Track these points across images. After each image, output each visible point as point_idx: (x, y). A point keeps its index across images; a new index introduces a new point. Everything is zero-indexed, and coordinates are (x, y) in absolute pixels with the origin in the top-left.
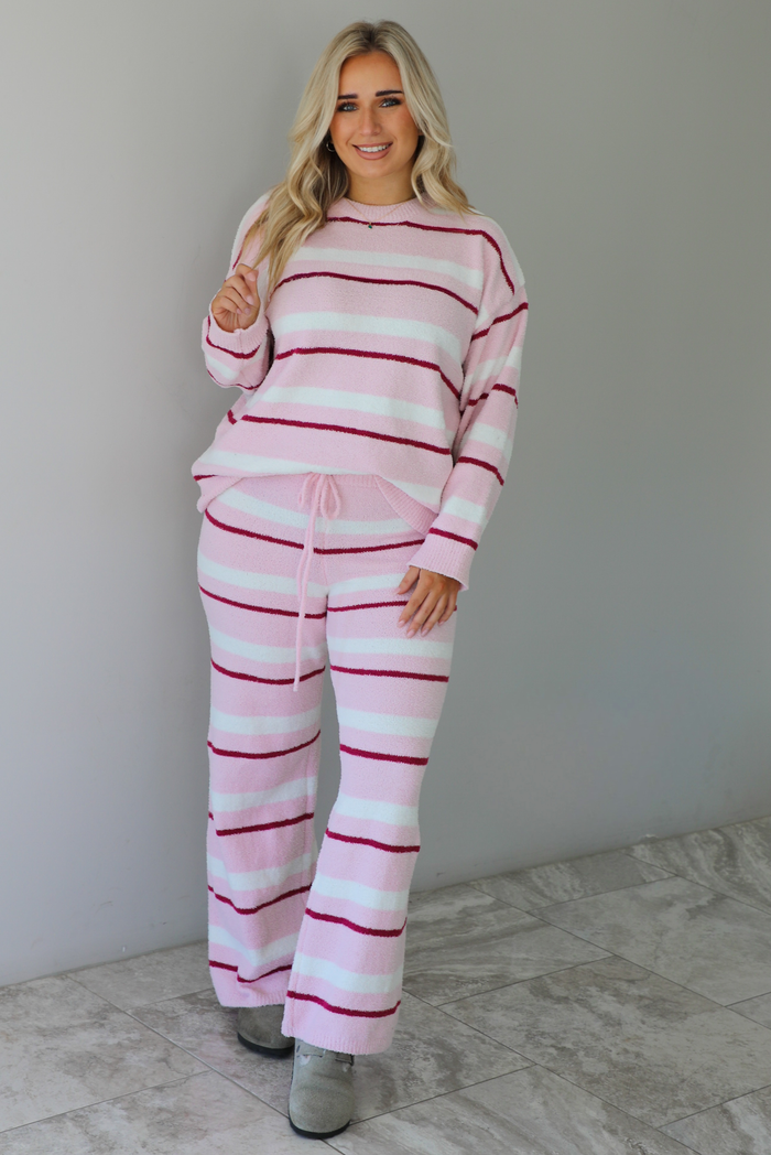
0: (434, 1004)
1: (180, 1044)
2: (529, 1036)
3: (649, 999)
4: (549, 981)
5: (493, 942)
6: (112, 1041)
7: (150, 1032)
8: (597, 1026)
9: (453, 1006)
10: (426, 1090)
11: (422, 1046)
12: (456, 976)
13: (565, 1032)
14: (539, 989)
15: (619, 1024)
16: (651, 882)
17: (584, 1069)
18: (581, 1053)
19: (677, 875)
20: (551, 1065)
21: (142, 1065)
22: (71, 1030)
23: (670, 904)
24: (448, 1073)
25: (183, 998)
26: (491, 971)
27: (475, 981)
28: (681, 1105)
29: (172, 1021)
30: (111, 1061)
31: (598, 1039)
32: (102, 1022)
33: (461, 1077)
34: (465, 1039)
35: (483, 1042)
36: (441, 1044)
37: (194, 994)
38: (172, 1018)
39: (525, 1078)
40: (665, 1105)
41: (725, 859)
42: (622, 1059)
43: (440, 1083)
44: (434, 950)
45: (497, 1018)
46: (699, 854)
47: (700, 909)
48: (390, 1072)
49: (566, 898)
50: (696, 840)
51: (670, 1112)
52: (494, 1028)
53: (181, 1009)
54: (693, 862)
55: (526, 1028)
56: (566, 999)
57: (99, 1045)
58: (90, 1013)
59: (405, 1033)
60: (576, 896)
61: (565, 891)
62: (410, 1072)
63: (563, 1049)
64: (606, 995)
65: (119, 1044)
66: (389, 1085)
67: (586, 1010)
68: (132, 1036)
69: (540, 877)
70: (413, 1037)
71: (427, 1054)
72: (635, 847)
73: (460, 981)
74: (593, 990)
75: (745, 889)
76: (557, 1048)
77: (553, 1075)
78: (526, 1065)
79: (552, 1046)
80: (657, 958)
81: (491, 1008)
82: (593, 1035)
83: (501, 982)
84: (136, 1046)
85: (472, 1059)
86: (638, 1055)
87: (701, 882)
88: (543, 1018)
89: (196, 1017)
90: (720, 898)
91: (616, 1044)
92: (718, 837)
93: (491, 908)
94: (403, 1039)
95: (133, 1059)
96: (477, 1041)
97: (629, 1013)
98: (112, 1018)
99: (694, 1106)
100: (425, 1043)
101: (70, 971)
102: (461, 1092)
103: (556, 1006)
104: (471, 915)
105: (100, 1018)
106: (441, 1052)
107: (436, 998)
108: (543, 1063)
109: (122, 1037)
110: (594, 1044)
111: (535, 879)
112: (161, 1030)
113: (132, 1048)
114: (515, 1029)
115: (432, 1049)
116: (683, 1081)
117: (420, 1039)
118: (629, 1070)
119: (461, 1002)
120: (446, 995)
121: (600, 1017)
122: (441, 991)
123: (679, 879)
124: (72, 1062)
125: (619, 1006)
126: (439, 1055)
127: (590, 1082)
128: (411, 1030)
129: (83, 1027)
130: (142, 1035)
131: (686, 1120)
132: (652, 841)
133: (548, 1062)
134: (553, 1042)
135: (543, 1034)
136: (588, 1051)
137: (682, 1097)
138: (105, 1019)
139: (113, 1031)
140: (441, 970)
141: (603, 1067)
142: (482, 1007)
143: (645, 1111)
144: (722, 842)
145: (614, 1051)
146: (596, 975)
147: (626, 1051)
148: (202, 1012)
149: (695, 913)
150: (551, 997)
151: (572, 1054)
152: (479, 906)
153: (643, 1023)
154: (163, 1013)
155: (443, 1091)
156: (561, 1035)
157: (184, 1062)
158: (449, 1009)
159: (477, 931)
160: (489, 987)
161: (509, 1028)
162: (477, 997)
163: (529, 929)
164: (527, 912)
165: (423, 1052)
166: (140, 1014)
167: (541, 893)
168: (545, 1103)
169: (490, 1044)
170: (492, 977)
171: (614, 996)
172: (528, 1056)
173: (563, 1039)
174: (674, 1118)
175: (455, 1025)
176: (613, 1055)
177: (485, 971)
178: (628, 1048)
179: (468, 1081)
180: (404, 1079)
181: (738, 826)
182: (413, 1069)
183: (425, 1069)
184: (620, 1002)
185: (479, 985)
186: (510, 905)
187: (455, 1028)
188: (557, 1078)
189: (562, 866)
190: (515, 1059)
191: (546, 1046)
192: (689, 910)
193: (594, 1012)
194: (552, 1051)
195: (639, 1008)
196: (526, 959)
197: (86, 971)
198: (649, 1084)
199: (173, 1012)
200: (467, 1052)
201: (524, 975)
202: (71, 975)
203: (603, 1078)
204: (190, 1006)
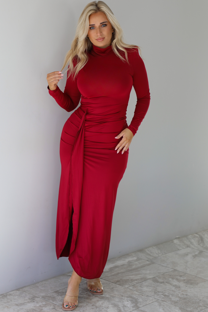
0: (126, 287)
1: (57, 304)
2: (155, 293)
3: (186, 280)
4: (157, 278)
5: (139, 269)
6: (38, 305)
7: (48, 302)
8: (173, 288)
9: (132, 287)
10: (130, 309)
12: (131, 279)
13: (165, 291)
14: (155, 280)
15: (180, 287)
16: (180, 249)
17: (172, 300)
19: (188, 247)
20: (163, 299)
21: (48, 310)
23: (187, 255)
24: (135, 304)
25: (55, 292)
26: (140, 277)
27: (136, 280)
28: (201, 306)
30: (39, 310)
31: (175, 292)
33: (138, 305)
34: (137, 295)
35: (143, 295)
36: (131, 297)
37: (58, 291)
38: (53, 298)
39: (156, 304)
40: (196, 307)
41: (200, 241)
42: (182, 296)
43: (133, 307)
44: (123, 273)
45: (145, 289)
46: (193, 241)
47: (196, 255)
48: (118, 305)
49: (157, 256)
50: (191, 237)
51: (198, 308)
52: (145, 292)
53: (55, 295)
54: (191, 243)
55: (154, 291)
56: (163, 282)
57: (34, 306)
58: (29, 299)
59: (120, 295)
60: (160, 255)
61: (157, 254)
62: (124, 305)
63: (165, 295)
64: (174, 280)
65: (40, 306)
66: (119, 309)
67: (169, 285)
68: (43, 303)
69: (148, 251)
70: (123, 296)
71: (128, 300)
72: (174, 240)
73: (132, 280)
74: (170, 279)
77: (164, 302)
78: (156, 300)
79: (162, 295)
80: (186, 269)
81: (142, 286)
82: (173, 291)
83: (144, 279)
84: (45, 306)
85: (140, 300)
86: (186, 295)
87: (195, 248)
88: (158, 288)
89: (60, 297)
90: (201, 252)
91: (180, 293)
92: (197, 235)
93: (137, 260)
94: (120, 297)
95: (45, 309)
96: (141, 295)
97: (182, 284)
98: (36, 299)
99: (205, 306)
100: (126, 297)
102: (140, 309)
103: (161, 284)
104: (131, 263)
105: (33, 299)
106: (131, 299)
107: (126, 285)
108: (160, 299)
110: (173, 293)
111: (147, 251)
112: (51, 301)
114: (151, 291)
116: (200, 300)
117: (125, 296)
118: (185, 299)
119: (134, 286)
120: (129, 284)
121: (174, 286)
122: (127, 284)
123: (188, 248)
125: (178, 283)
126: (131, 300)
127: (175, 303)
128: (121, 294)
130: (46, 303)
131: (203, 310)
132: (179, 238)
133: (162, 299)
134: (162, 294)
135: (159, 292)
136: (172, 295)
137: (201, 304)
139: (37, 302)
140: (126, 278)
142: (140, 286)
143: (191, 309)
144: (199, 237)
146: (170, 275)
147: (183, 294)
149: (195, 256)
150: (159, 282)
151: (168, 296)
152: (133, 260)
153: (186, 286)
154: (50, 297)
155: (134, 309)
156: (164, 292)
158: (131, 288)
159: (134, 267)
160: (141, 281)
161: (149, 291)
162: (138, 284)
163: (149, 265)
164: (147, 261)
165: (126, 300)
167: (150, 255)
168: (163, 309)
169: (145, 296)
170: (141, 278)
171: (177, 280)
172: (156, 298)
174: (200, 310)
175: (134, 292)
176: (180, 295)
177: (138, 277)
178: (183, 293)
179: (141, 306)
180: (123, 307)
181: (202, 232)
182: (125, 304)
183: (128, 304)
184: (178, 282)
185: (138, 281)
186: (142, 259)
187: (134, 293)
188: (165, 303)
189: (154, 247)
190: (153, 299)
191: (160, 295)
192: (193, 256)
193: (172, 285)
194: (162, 296)
195: (184, 283)
196: (150, 273)
197: (25, 288)
198: (191, 302)
199: (53, 296)
200: (139, 298)
201: (150, 277)
202: (20, 289)
203: (178, 302)
204: (57, 294)
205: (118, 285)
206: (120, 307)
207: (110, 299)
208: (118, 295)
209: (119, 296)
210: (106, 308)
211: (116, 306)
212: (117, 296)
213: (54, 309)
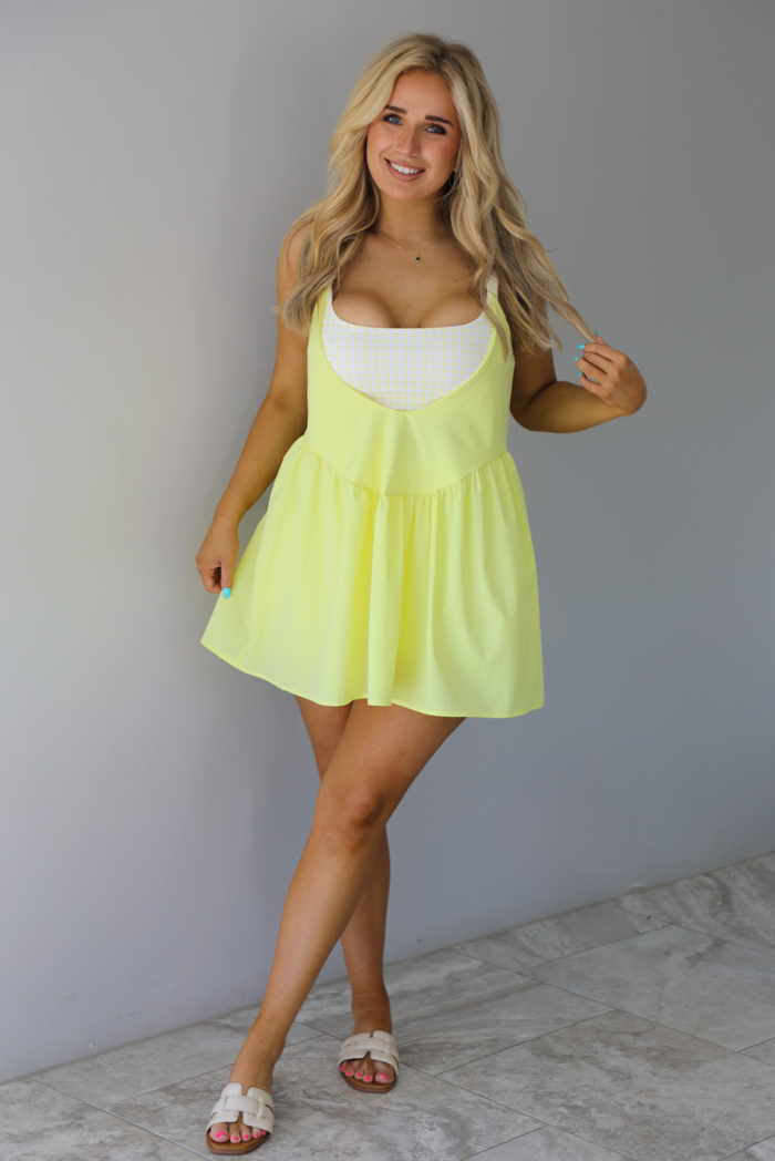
0: (433, 1073)
1: (167, 1136)
2: (537, 1098)
3: (657, 1050)
4: (551, 1041)
5: (486, 1006)
6: (93, 1141)
7: (133, 1128)
8: (606, 1082)
9: (453, 1074)
11: (426, 1116)
12: (451, 1043)
13: (574, 1090)
14: (540, 1049)
15: (630, 1078)
16: (644, 933)
17: (599, 1126)
18: (594, 1110)
19: (671, 924)
20: (564, 1124)
22: (46, 1134)
23: (668, 954)
24: (457, 1141)
25: (164, 1089)
26: (487, 1035)
27: (473, 1047)
28: (705, 1154)
29: (156, 1115)
31: (610, 1094)
32: (79, 1122)
33: (471, 1143)
34: (469, 1106)
35: (490, 1107)
36: (445, 1112)
37: (174, 1085)
38: (155, 1112)
39: (538, 1140)
40: (687, 1154)
41: (719, 903)
42: (637, 1112)
44: (425, 1018)
45: (501, 1081)
46: (691, 900)
47: (699, 956)
49: (557, 956)
50: (687, 886)
52: (499, 1092)
53: (163, 1101)
54: (686, 909)
55: (532, 1089)
56: (570, 1057)
57: (80, 1146)
58: (64, 1114)
59: (406, 1105)
60: (567, 952)
61: (556, 948)
62: (417, 1144)
63: (574, 1107)
64: (612, 1050)
65: (102, 1144)
66: (397, 1157)
67: (592, 1067)
68: (114, 1133)
69: (527, 936)
70: (415, 1108)
71: (433, 1123)
72: (624, 898)
73: (457, 1048)
74: (598, 1046)
75: (744, 932)
76: (568, 1107)
77: (566, 1134)
78: (538, 1126)
79: (563, 1105)
80: (660, 1008)
81: (493, 1072)
82: (603, 1091)
83: (497, 1046)
84: (120, 1143)
85: (480, 1125)
86: (653, 1107)
87: (698, 929)
88: (549, 1078)
89: (180, 1108)
90: (719, 944)
91: (628, 1098)
92: (709, 881)
93: (479, 972)
94: (404, 1111)
95: (119, 1156)
96: (483, 1107)
97: (639, 1067)
98: (89, 1117)
99: (719, 1153)
100: (428, 1113)
101: (35, 1073)
103: (561, 1065)
104: (459, 981)
105: (76, 1117)
106: (446, 1121)
107: (433, 1067)
108: (555, 1123)
109: (103, 1135)
110: (605, 1100)
111: (521, 938)
112: (144, 1124)
113: (116, 1145)
114: (521, 1092)
115: (436, 1119)
116: (703, 1129)
117: (422, 1110)
118: (645, 1122)
119: (460, 1069)
120: (443, 1063)
121: (609, 1072)
122: (438, 1060)
123: (674, 928)
125: (626, 1059)
126: (445, 1124)
127: (607, 1138)
128: (411, 1101)
129: (59, 1129)
130: (124, 1131)
132: (641, 891)
133: (560, 1121)
134: (563, 1101)
135: (551, 1094)
136: (601, 1108)
137: (703, 1145)
138: (81, 1119)
139: (92, 1130)
140: (435, 1038)
141: (618, 1122)
142: (483, 1072)
144: (715, 886)
145: (628, 1105)
146: (599, 1031)
147: (640, 1105)
148: (186, 1103)
149: (695, 960)
150: (554, 1056)
151: (584, 1111)
152: (466, 971)
153: (655, 1074)
154: (144, 1107)
156: (571, 1094)
157: (175, 1155)
158: (449, 1077)
159: (466, 996)
160: (487, 1051)
161: (514, 1091)
162: (477, 1063)
163: (522, 989)
164: (518, 973)
165: (428, 1122)
166: (118, 1110)
167: (530, 952)
169: (497, 1108)
170: (490, 1041)
171: (621, 1050)
172: (538, 1117)
173: (573, 1097)
175: (458, 1093)
176: (627, 1109)
177: (481, 1035)
178: (641, 1100)
179: (478, 1147)
180: (411, 1151)
181: (729, 868)
182: (420, 1140)
183: (432, 1139)
184: (627, 1056)
185: (478, 1050)
186: (499, 967)
187: (458, 1096)
188: (572, 1136)
189: (548, 923)
190: (525, 1121)
191: (556, 1106)
192: (689, 959)
193: (601, 1068)
194: (563, 1110)
195: (648, 1060)
196: (524, 1020)
197: (52, 1073)
198: (669, 1135)
199: (155, 1105)
200: (474, 1119)
201: (523, 1036)
202: (35, 1078)
203: (619, 1133)
204: (172, 1098)
206: (399, 1153)
207: (366, 1121)
208: (399, 1104)
209: (401, 1109)
210: (348, 1154)
211: (385, 1148)
212: (393, 1108)
213: (153, 1158)
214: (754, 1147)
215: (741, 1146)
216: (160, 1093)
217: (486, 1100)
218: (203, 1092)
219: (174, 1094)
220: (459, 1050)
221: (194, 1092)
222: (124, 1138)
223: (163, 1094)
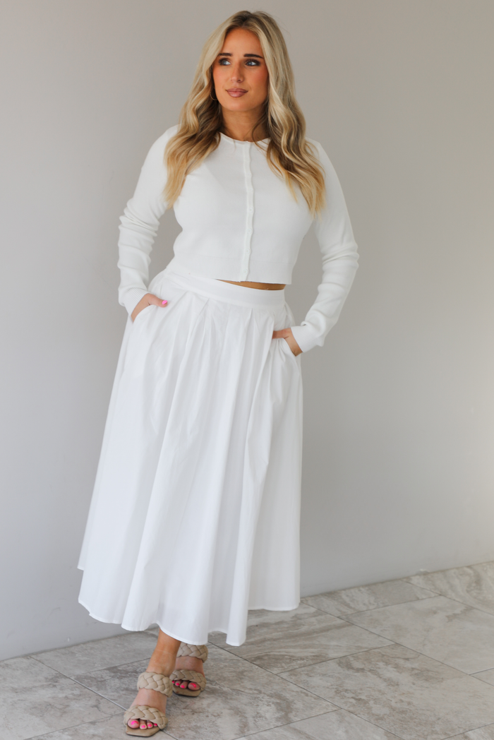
0: (275, 672)
1: (106, 697)
2: (337, 692)
3: (417, 669)
4: (352, 659)
5: (315, 635)
6: (61, 695)
7: (86, 690)
8: (383, 686)
9: (287, 674)
10: (268, 724)
11: (266, 697)
12: (289, 656)
13: (361, 689)
14: (345, 663)
15: (398, 685)
16: (422, 599)
17: (373, 712)
18: (371, 702)
19: (440, 595)
20: (351, 709)
21: (82, 709)
22: (34, 689)
23: (435, 613)
24: (283, 713)
25: (108, 669)
26: (313, 653)
27: (302, 659)
28: (437, 733)
29: (101, 683)
30: (61, 707)
31: (383, 694)
32: (55, 684)
33: (291, 716)
34: (294, 694)
35: (307, 695)
36: (279, 696)
37: (115, 667)
38: (101, 681)
39: (334, 717)
40: (426, 733)
41: (474, 585)
42: (398, 705)
43: (278, 719)
44: (275, 640)
45: (316, 680)
46: (456, 581)
47: (455, 616)
48: (245, 713)
49: (364, 608)
50: (455, 573)
52: (314, 687)
53: (107, 675)
54: (452, 586)
55: (336, 687)
56: (362, 670)
57: (53, 698)
58: (46, 678)
59: (255, 690)
60: (371, 607)
61: (364, 604)
62: (258, 713)
63: (360, 699)
64: (390, 668)
65: (66, 698)
66: (244, 720)
67: (375, 676)
68: (75, 692)
69: (347, 596)
70: (260, 692)
71: (270, 702)
72: (413, 578)
73: (292, 659)
74: (381, 664)
75: (487, 604)
76: (356, 699)
77: (352, 715)
78: (335, 709)
79: (352, 698)
80: (424, 645)
81: (312, 675)
82: (380, 691)
83: (320, 659)
84: (77, 698)
85: (299, 705)
86: (409, 703)
87: (457, 599)
88: (347, 681)
89: (117, 680)
90: (469, 609)
91: (395, 697)
92: (469, 571)
93: (314, 615)
94: (253, 694)
95: (75, 706)
96: (303, 695)
97: (405, 679)
98: (61, 682)
99: (446, 734)
100: (268, 696)
101: (33, 654)
102: (291, 725)
103: (356, 674)
104: (300, 619)
105: (54, 681)
106: (278, 701)
107: (276, 669)
108: (346, 708)
109: (68, 693)
110: (380, 697)
111: (344, 597)
112: (94, 689)
113: (74, 699)
114: (328, 688)
115: (273, 700)
116: (439, 719)
117: (264, 693)
118: (403, 712)
119: (293, 672)
120: (282, 667)
121: (385, 680)
122: (279, 665)
123: (442, 597)
124: (35, 708)
125: (397, 674)
126: (277, 703)
127: (377, 719)
128: (259, 688)
129: (42, 687)
130: (81, 692)
132: (425, 574)
133: (349, 707)
134: (353, 695)
135: (346, 690)
136: (376, 701)
137: (437, 728)
138: (56, 682)
139: (62, 689)
140: (280, 652)
141: (386, 711)
142: (307, 674)
143: (413, 737)
144: (472, 574)
145: (394, 701)
146: (383, 655)
147: (402, 701)
148: (120, 678)
149: (451, 618)
150: (352, 668)
151: (366, 702)
152: (305, 614)
153: (414, 684)
154: (95, 679)
155: (279, 724)
156: (359, 691)
157: (109, 707)
158: (284, 675)
159: (304, 629)
160: (311, 662)
161: (324, 687)
162: (303, 669)
163: (339, 627)
164: (338, 617)
165: (267, 701)
166: (79, 679)
167: (348, 606)
168: (347, 732)
169: (311, 697)
170: (314, 656)
171: (395, 668)
172: (336, 704)
173: (360, 693)
175: (288, 685)
176: (393, 704)
177: (309, 652)
178: (403, 699)
179: (296, 718)
180: (254, 717)
181: (484, 564)
182: (260, 711)
183: (268, 711)
184: (398, 672)
185: (305, 661)
186: (327, 613)
187: (288, 687)
188: (355, 717)
189: (362, 589)
190: (328, 705)
191: (349, 698)
192: (448, 617)
193: (381, 678)
194: (352, 700)
195: (411, 675)
196: (337, 646)
197: (43, 654)
198: (416, 720)
199: (102, 678)
200: (295, 701)
201: (335, 655)
202: (33, 656)
203: (385, 717)
204: (113, 674)
205: (257, 667)
206: (246, 718)
207: (229, 697)
208: (251, 689)
209: (251, 692)
210: (214, 716)
211: (238, 714)
212: (247, 691)
213: (96, 708)
214: (470, 732)
215: (461, 731)
216: (106, 671)
217: (305, 691)
218: (132, 672)
219: (114, 672)
220: (294, 660)
221: (127, 672)
222: (80, 695)
223: (108, 671)
